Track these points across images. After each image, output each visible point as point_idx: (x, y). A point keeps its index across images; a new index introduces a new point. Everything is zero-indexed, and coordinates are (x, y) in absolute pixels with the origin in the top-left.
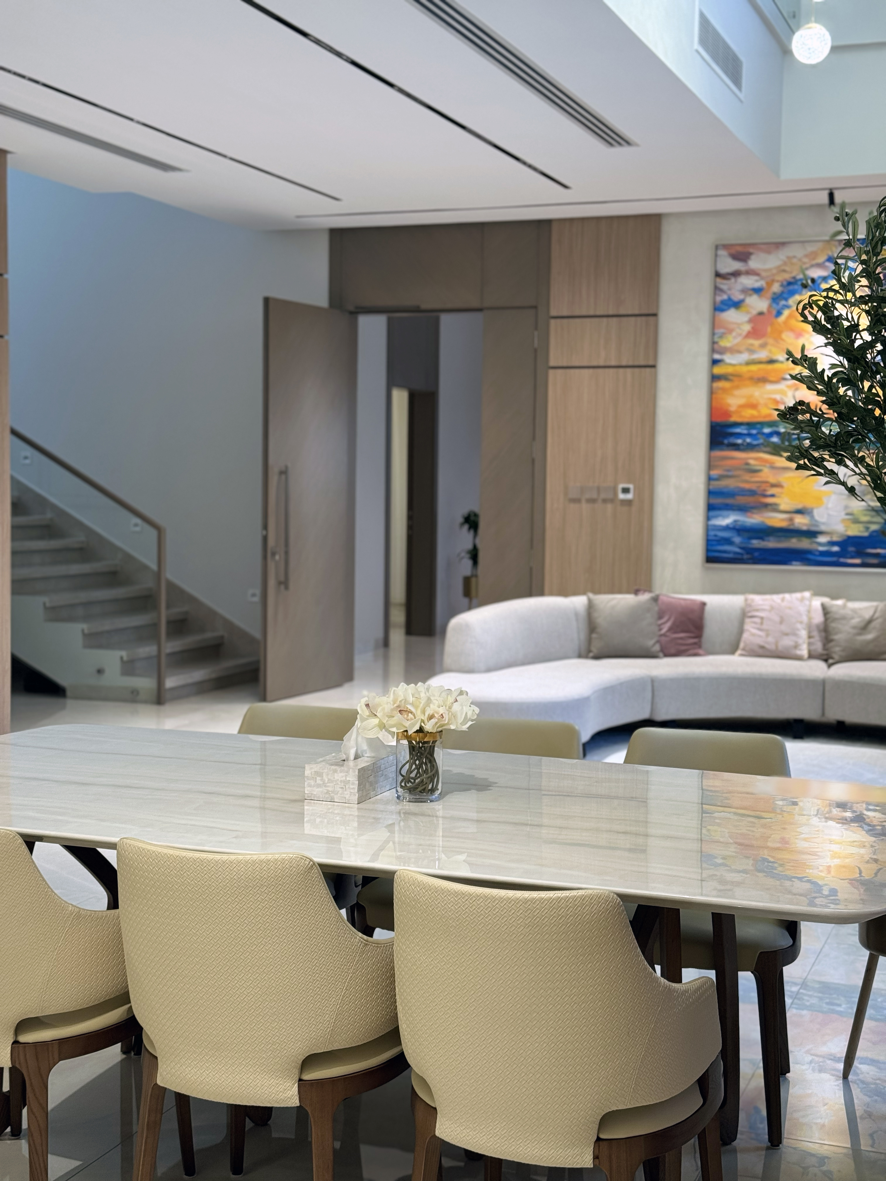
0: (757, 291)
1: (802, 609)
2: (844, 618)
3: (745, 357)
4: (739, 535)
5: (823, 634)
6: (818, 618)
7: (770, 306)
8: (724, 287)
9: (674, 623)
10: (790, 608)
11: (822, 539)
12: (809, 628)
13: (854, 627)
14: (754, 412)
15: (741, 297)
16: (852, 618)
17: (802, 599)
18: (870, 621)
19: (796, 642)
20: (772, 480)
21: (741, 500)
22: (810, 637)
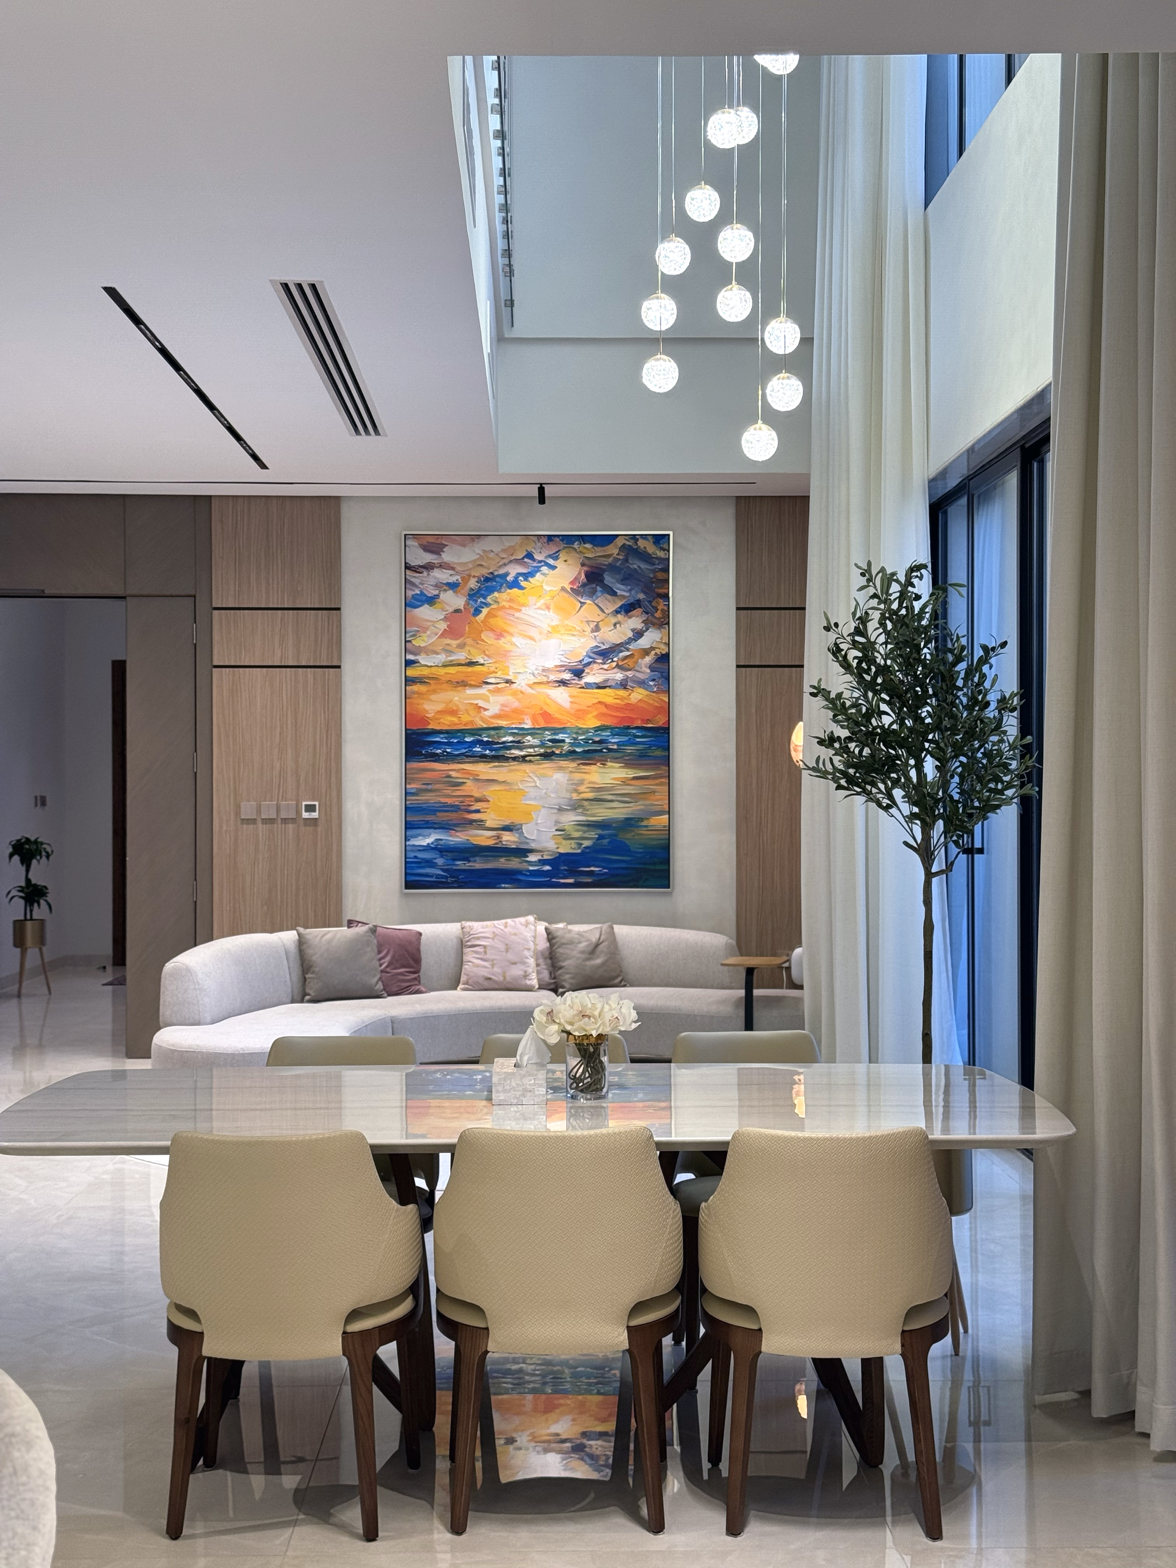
0: (453, 586)
1: (529, 935)
2: (571, 942)
3: (442, 658)
4: (442, 856)
5: (549, 961)
6: (543, 944)
7: (467, 604)
8: (416, 581)
9: (393, 957)
10: (515, 934)
11: (533, 858)
12: (537, 955)
13: (582, 952)
14: (455, 719)
15: (436, 592)
16: (580, 942)
17: (527, 924)
18: (597, 945)
19: (525, 972)
20: (477, 794)
21: (442, 817)
22: (538, 965)
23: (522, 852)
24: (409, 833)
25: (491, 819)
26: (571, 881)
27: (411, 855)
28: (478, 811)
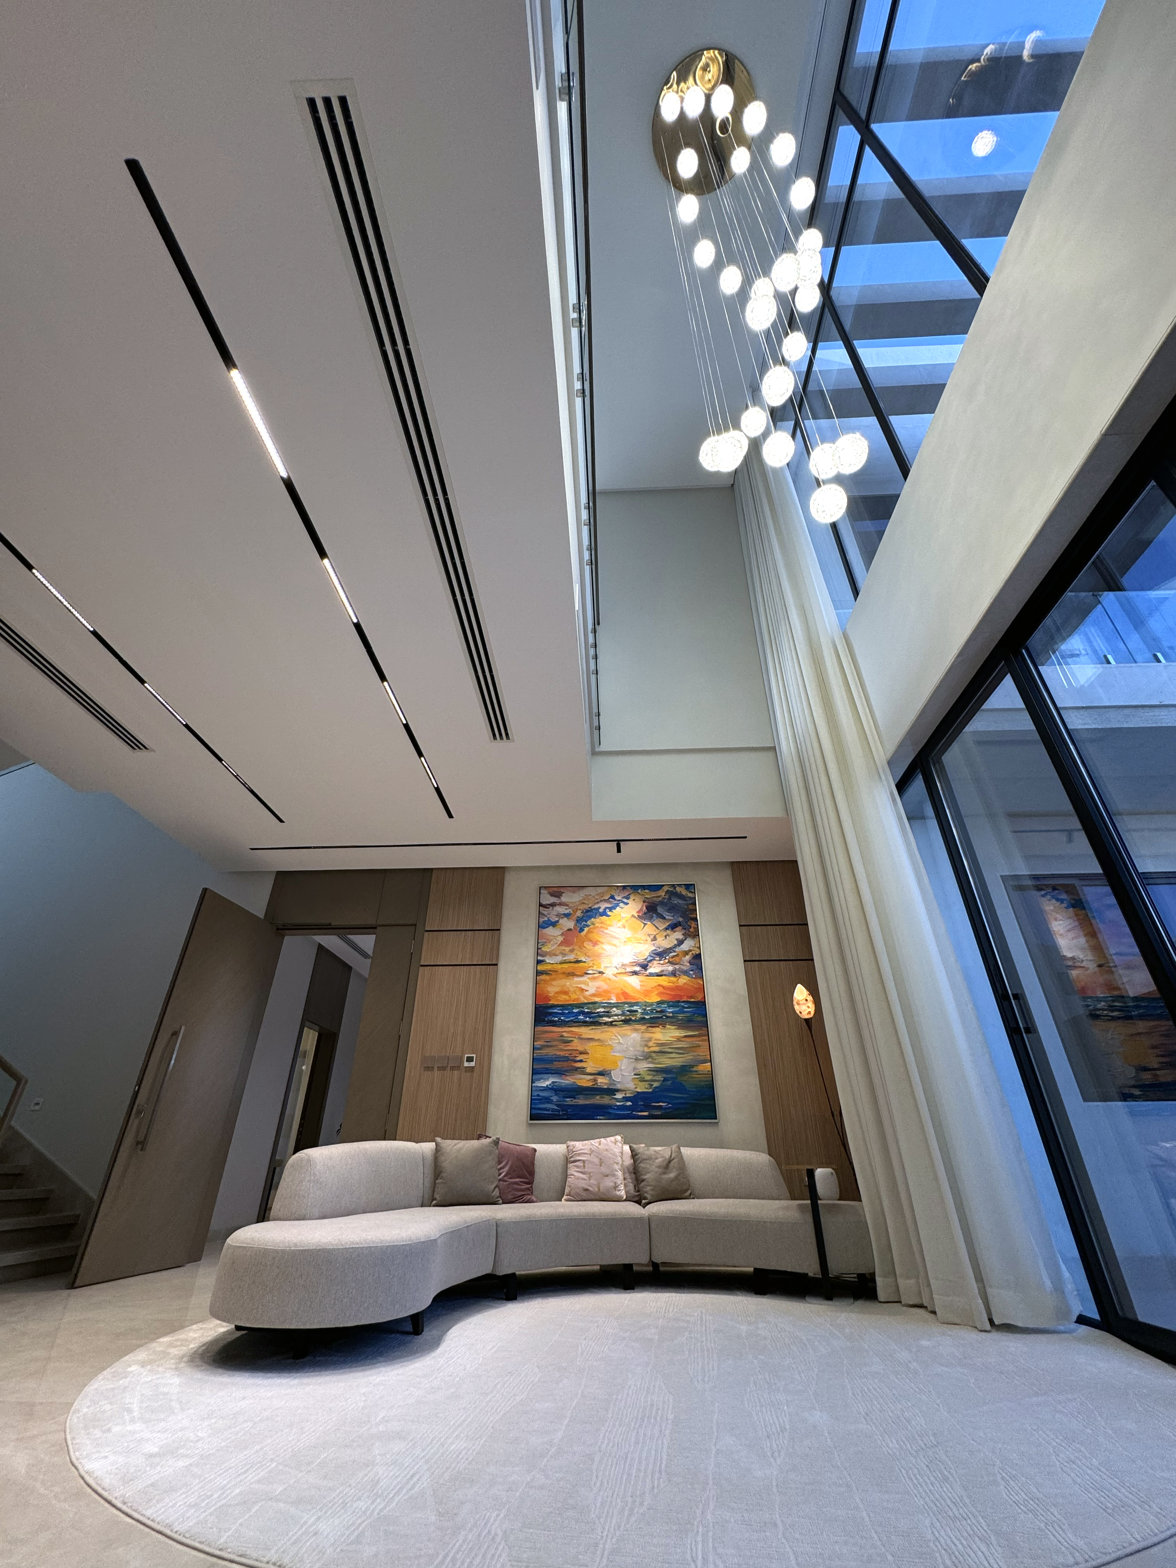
0: (567, 916)
1: (617, 1150)
2: (649, 1158)
3: (559, 958)
4: (556, 1095)
5: (634, 1176)
6: (628, 1161)
7: (576, 925)
8: (545, 913)
10: (607, 1150)
11: (619, 1096)
12: (624, 1170)
13: (659, 1167)
14: (567, 997)
15: (557, 919)
16: (657, 1158)
17: (616, 1142)
18: (670, 1162)
19: (615, 1183)
20: (580, 1048)
21: (557, 1065)
22: (625, 1179)
23: (611, 1092)
24: (535, 1077)
25: (590, 1067)
26: (646, 1114)
27: (535, 1094)
28: (581, 1061)
